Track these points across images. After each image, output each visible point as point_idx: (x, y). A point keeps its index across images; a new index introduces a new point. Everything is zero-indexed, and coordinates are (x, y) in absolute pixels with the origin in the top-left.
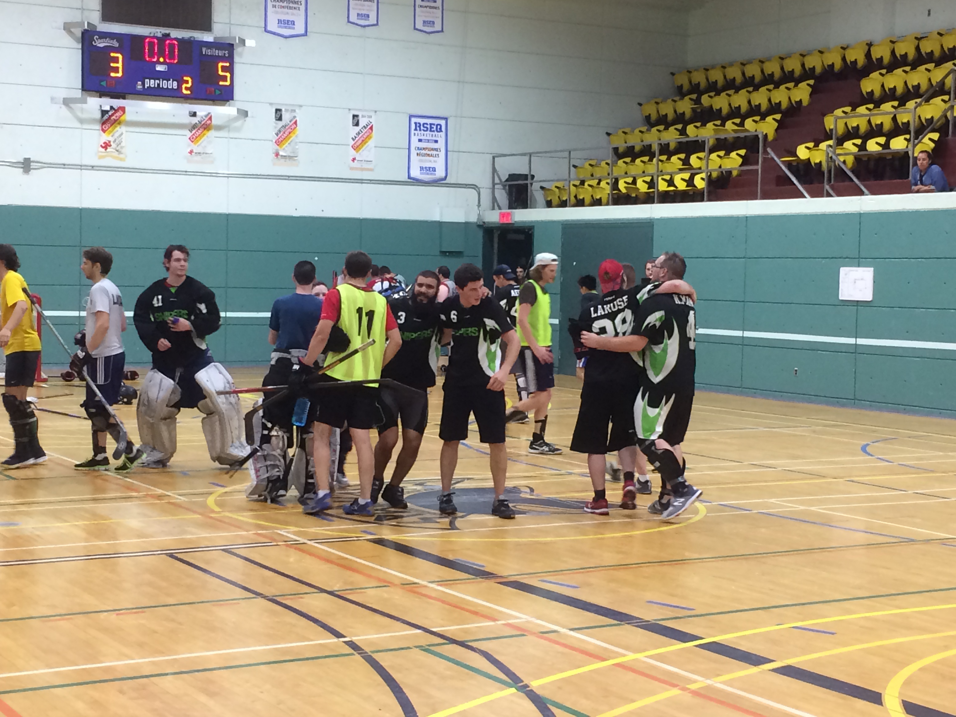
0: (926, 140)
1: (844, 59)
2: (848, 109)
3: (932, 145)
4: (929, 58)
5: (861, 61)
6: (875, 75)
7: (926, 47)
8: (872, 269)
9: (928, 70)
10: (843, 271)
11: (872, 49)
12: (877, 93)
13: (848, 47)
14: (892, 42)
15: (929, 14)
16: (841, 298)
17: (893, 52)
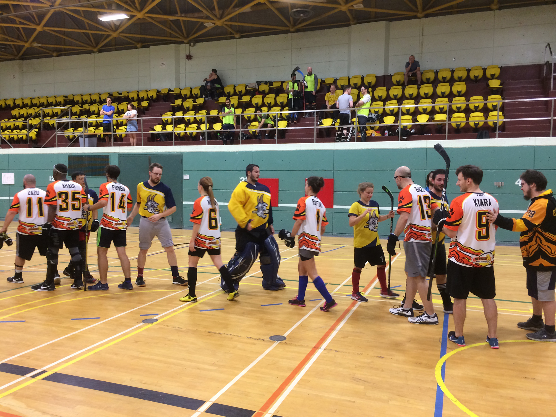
0: (33, 131)
1: (6, 103)
2: (7, 120)
3: (36, 133)
4: (35, 105)
5: (12, 105)
6: (16, 109)
7: (34, 102)
8: (13, 174)
9: (35, 109)
10: (4, 175)
11: (16, 101)
12: (17, 115)
13: (7, 99)
14: (23, 99)
15: (35, 91)
16: (3, 183)
17: (23, 103)
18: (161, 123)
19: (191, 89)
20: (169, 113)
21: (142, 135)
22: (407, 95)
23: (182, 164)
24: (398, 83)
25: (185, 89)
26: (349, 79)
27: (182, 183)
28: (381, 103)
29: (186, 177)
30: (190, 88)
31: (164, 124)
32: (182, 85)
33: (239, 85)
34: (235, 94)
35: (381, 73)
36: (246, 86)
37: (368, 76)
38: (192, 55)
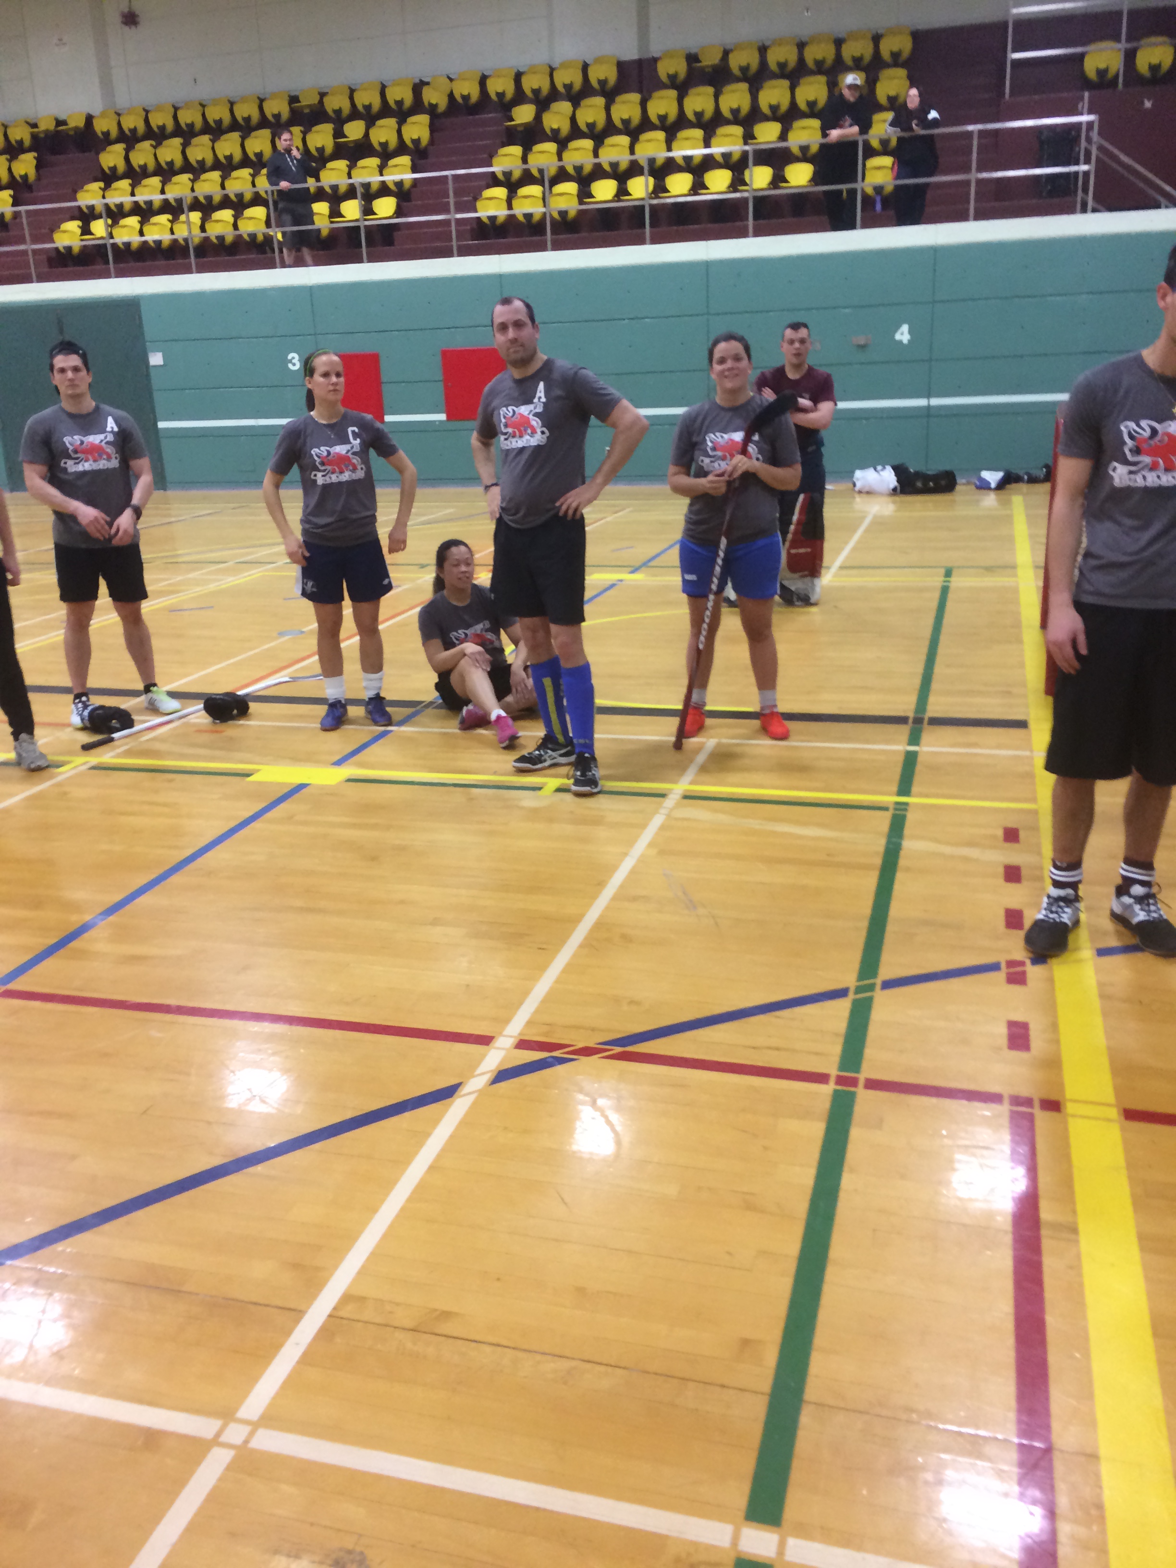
18: (77, 213)
19: (147, 112)
20: (96, 186)
21: (30, 253)
22: (690, 115)
23: (140, 326)
24: (673, 82)
25: (130, 111)
26: (552, 70)
27: (148, 376)
28: (625, 140)
29: (156, 359)
30: (144, 110)
31: (86, 217)
32: (122, 101)
33: (274, 96)
34: (264, 123)
35: (631, 53)
36: (293, 99)
37: (599, 60)
38: (137, 12)
